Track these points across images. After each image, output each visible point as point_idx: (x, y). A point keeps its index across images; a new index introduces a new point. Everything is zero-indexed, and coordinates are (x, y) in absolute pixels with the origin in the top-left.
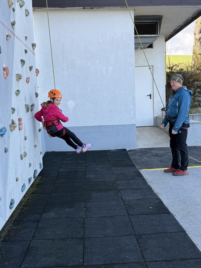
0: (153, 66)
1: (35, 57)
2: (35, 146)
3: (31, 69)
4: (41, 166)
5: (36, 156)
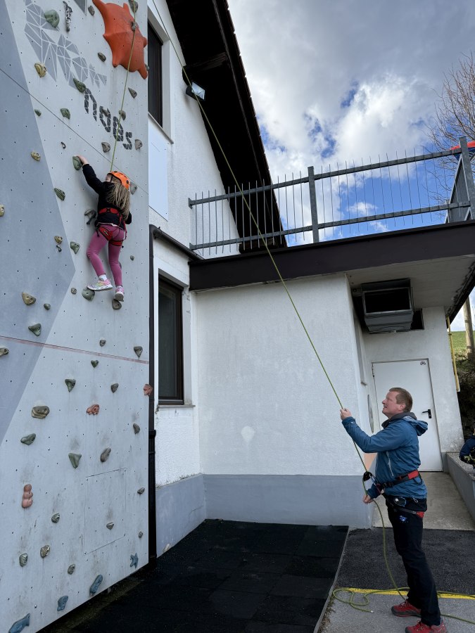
0: (428, 359)
1: (147, 366)
2: (110, 527)
3: (114, 388)
4: (134, 562)
5: (114, 545)
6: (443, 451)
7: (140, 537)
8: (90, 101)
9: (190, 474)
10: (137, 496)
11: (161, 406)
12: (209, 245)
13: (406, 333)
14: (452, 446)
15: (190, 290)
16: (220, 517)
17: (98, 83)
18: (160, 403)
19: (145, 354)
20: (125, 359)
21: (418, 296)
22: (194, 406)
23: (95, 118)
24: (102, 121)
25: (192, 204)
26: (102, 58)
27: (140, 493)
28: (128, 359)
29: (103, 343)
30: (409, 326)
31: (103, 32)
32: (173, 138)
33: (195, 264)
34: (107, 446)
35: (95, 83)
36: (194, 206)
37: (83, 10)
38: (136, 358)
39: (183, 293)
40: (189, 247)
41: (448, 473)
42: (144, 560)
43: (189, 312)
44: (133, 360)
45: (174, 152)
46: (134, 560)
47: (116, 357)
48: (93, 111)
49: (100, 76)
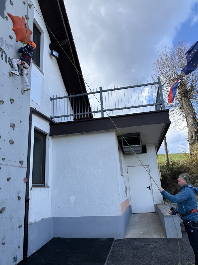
0: (149, 165)
1: (26, 169)
2: (3, 244)
3: (8, 179)
4: (15, 260)
5: (5, 252)
6: (155, 204)
7: (19, 247)
8: (4, 55)
9: (46, 218)
10: (18, 228)
11: (33, 187)
12: (59, 117)
13: (140, 155)
14: (159, 202)
15: (50, 135)
16: (59, 237)
17: (8, 48)
18: (32, 186)
19: (25, 164)
20: (15, 166)
21: (144, 140)
22: (50, 187)
23: (6, 62)
24: (9, 63)
25: (52, 99)
26: (11, 38)
27: (20, 227)
28: (16, 166)
29: (4, 159)
30: (141, 152)
31: (12, 27)
32: (44, 72)
33: (52, 124)
34: (4, 206)
35: (7, 47)
36: (53, 100)
37: (3, 18)
38: (21, 166)
39: (46, 137)
40: (50, 118)
41: (157, 213)
42: (20, 258)
43: (49, 145)
44: (19, 167)
45: (44, 78)
46: (15, 259)
47: (10, 165)
48: (5, 59)
49: (9, 45)
